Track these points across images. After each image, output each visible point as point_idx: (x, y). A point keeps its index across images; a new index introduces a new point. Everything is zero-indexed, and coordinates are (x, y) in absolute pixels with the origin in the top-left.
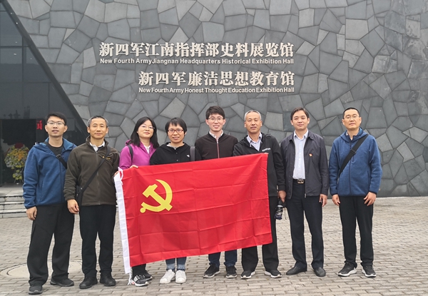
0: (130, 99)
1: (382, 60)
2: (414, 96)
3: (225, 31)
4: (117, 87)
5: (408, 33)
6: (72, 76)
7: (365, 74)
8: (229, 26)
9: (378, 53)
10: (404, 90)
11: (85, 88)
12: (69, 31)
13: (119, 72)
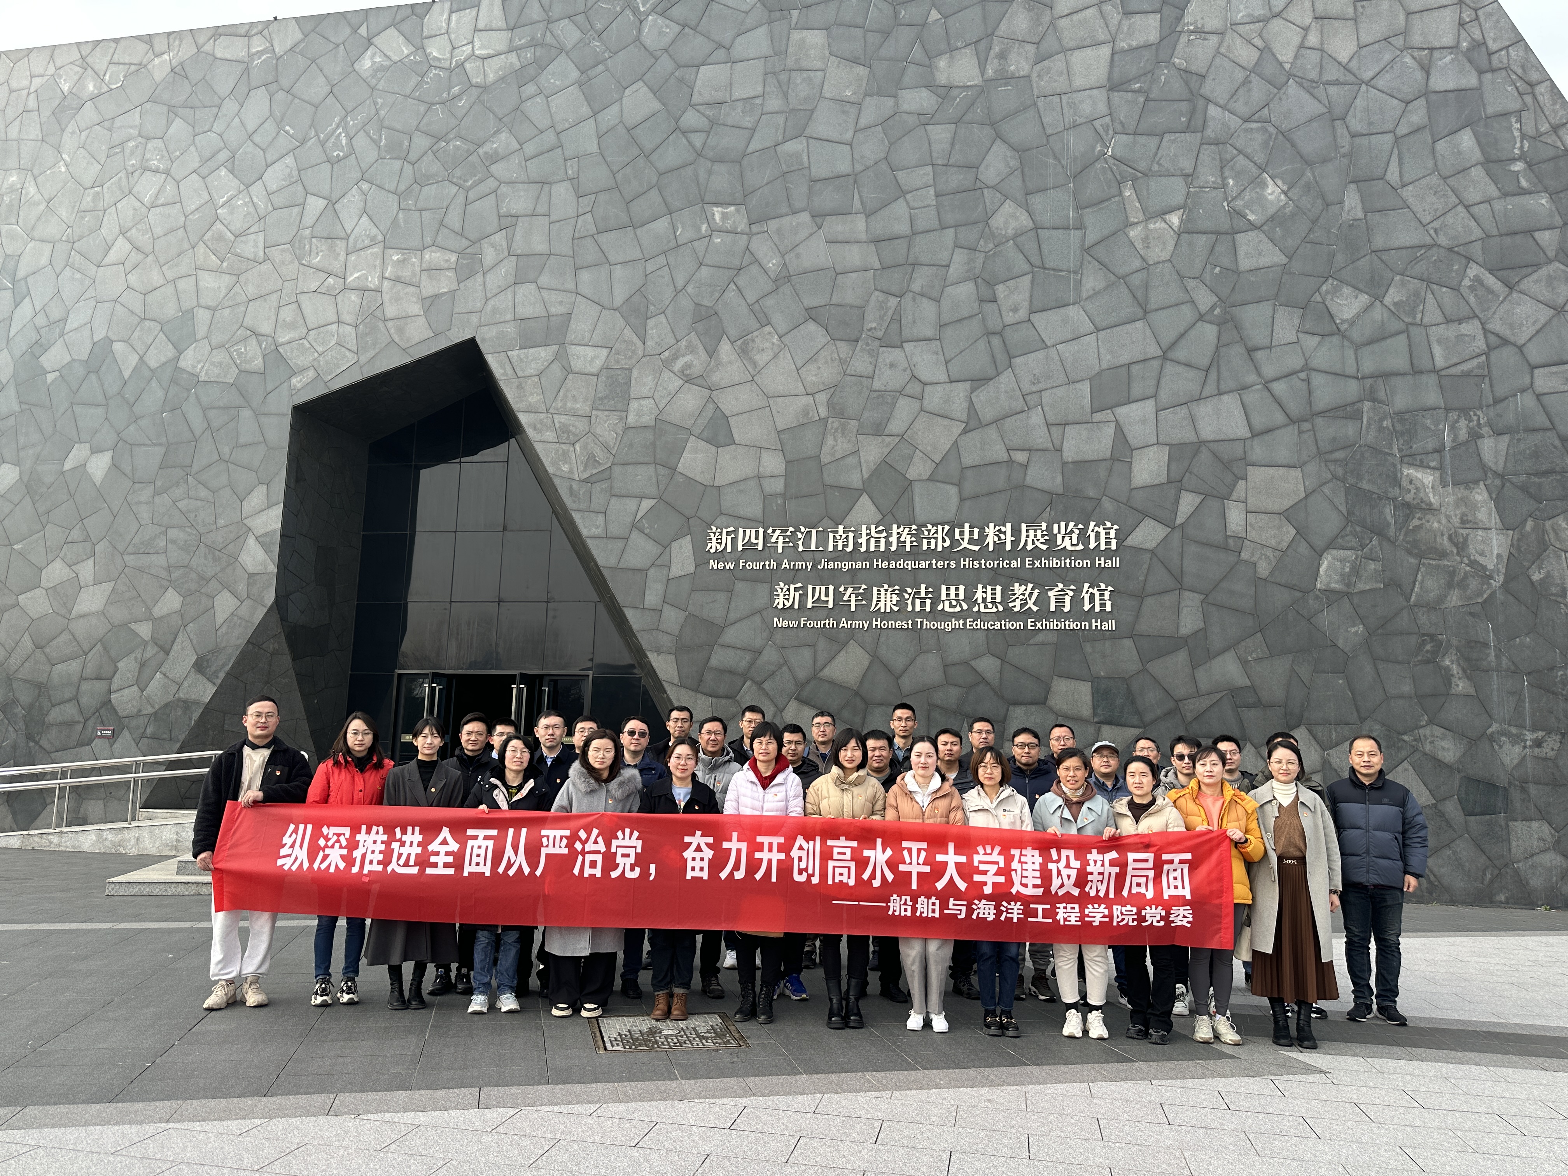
0: (758, 643)
1: (1342, 561)
2: (1428, 647)
3: (962, 500)
4: (732, 616)
5: (1408, 497)
6: (647, 592)
7: (1298, 594)
8: (969, 488)
9: (1331, 545)
10: (1401, 634)
11: (672, 618)
12: (647, 504)
13: (739, 586)
